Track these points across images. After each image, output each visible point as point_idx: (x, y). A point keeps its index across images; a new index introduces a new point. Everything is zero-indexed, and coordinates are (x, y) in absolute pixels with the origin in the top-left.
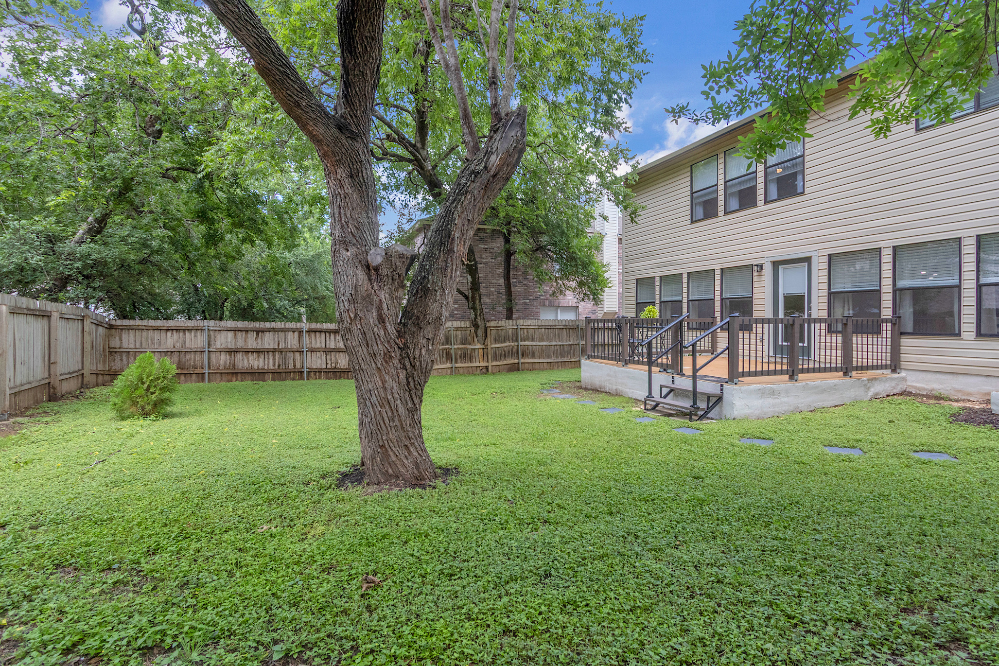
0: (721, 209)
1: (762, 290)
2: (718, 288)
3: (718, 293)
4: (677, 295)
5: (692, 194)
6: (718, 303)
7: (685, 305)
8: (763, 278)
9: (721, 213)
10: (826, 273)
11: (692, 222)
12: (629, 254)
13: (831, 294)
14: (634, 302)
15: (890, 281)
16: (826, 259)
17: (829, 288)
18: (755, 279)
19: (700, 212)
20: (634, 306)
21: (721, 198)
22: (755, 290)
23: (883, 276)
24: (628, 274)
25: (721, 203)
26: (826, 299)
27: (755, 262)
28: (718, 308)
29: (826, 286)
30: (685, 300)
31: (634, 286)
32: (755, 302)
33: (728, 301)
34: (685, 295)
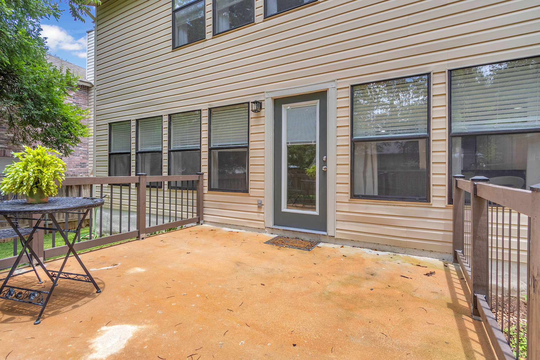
0: (209, 29)
1: (260, 137)
2: (205, 134)
3: (205, 141)
4: (155, 144)
5: (174, 11)
6: (205, 155)
7: (165, 157)
8: (262, 121)
9: (209, 36)
10: (347, 112)
11: (175, 48)
12: (102, 92)
13: (354, 143)
14: (107, 153)
15: (444, 123)
16: (347, 93)
17: (352, 135)
18: (252, 122)
19: (183, 37)
20: (107, 158)
21: (209, 15)
22: (252, 138)
23: (433, 115)
24: (99, 118)
25: (209, 22)
26: (348, 150)
27: (251, 99)
28: (205, 162)
29: (347, 131)
30: (165, 150)
31: (107, 132)
32: (252, 153)
33: (216, 152)
34: (165, 144)
